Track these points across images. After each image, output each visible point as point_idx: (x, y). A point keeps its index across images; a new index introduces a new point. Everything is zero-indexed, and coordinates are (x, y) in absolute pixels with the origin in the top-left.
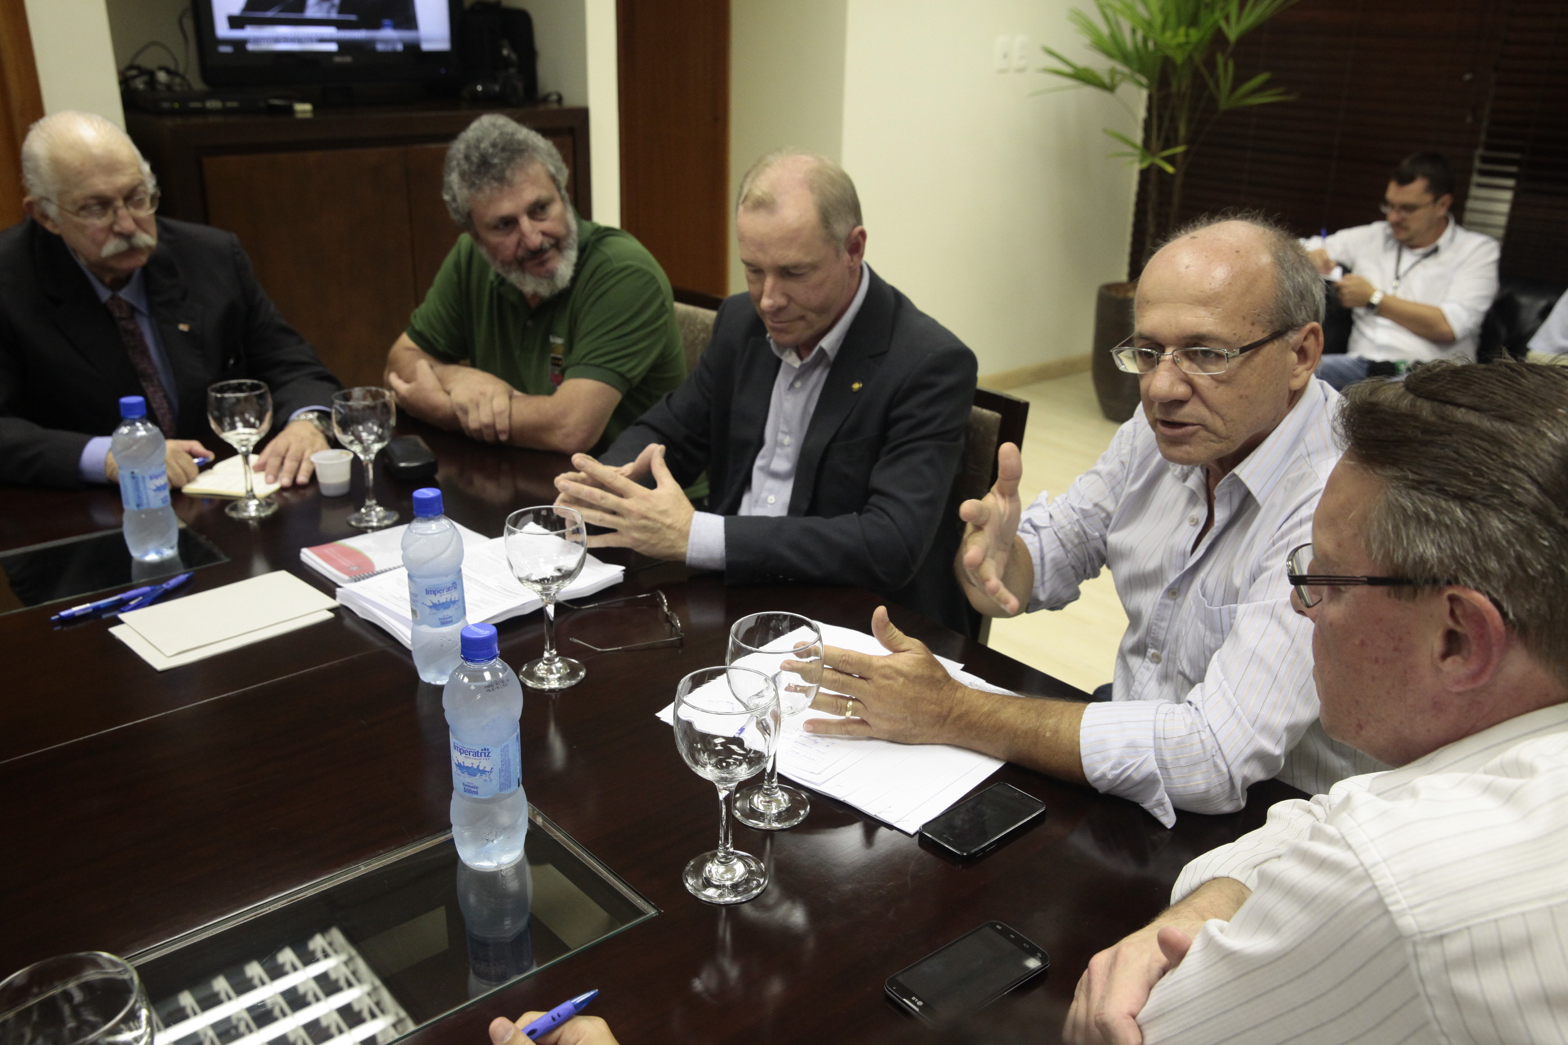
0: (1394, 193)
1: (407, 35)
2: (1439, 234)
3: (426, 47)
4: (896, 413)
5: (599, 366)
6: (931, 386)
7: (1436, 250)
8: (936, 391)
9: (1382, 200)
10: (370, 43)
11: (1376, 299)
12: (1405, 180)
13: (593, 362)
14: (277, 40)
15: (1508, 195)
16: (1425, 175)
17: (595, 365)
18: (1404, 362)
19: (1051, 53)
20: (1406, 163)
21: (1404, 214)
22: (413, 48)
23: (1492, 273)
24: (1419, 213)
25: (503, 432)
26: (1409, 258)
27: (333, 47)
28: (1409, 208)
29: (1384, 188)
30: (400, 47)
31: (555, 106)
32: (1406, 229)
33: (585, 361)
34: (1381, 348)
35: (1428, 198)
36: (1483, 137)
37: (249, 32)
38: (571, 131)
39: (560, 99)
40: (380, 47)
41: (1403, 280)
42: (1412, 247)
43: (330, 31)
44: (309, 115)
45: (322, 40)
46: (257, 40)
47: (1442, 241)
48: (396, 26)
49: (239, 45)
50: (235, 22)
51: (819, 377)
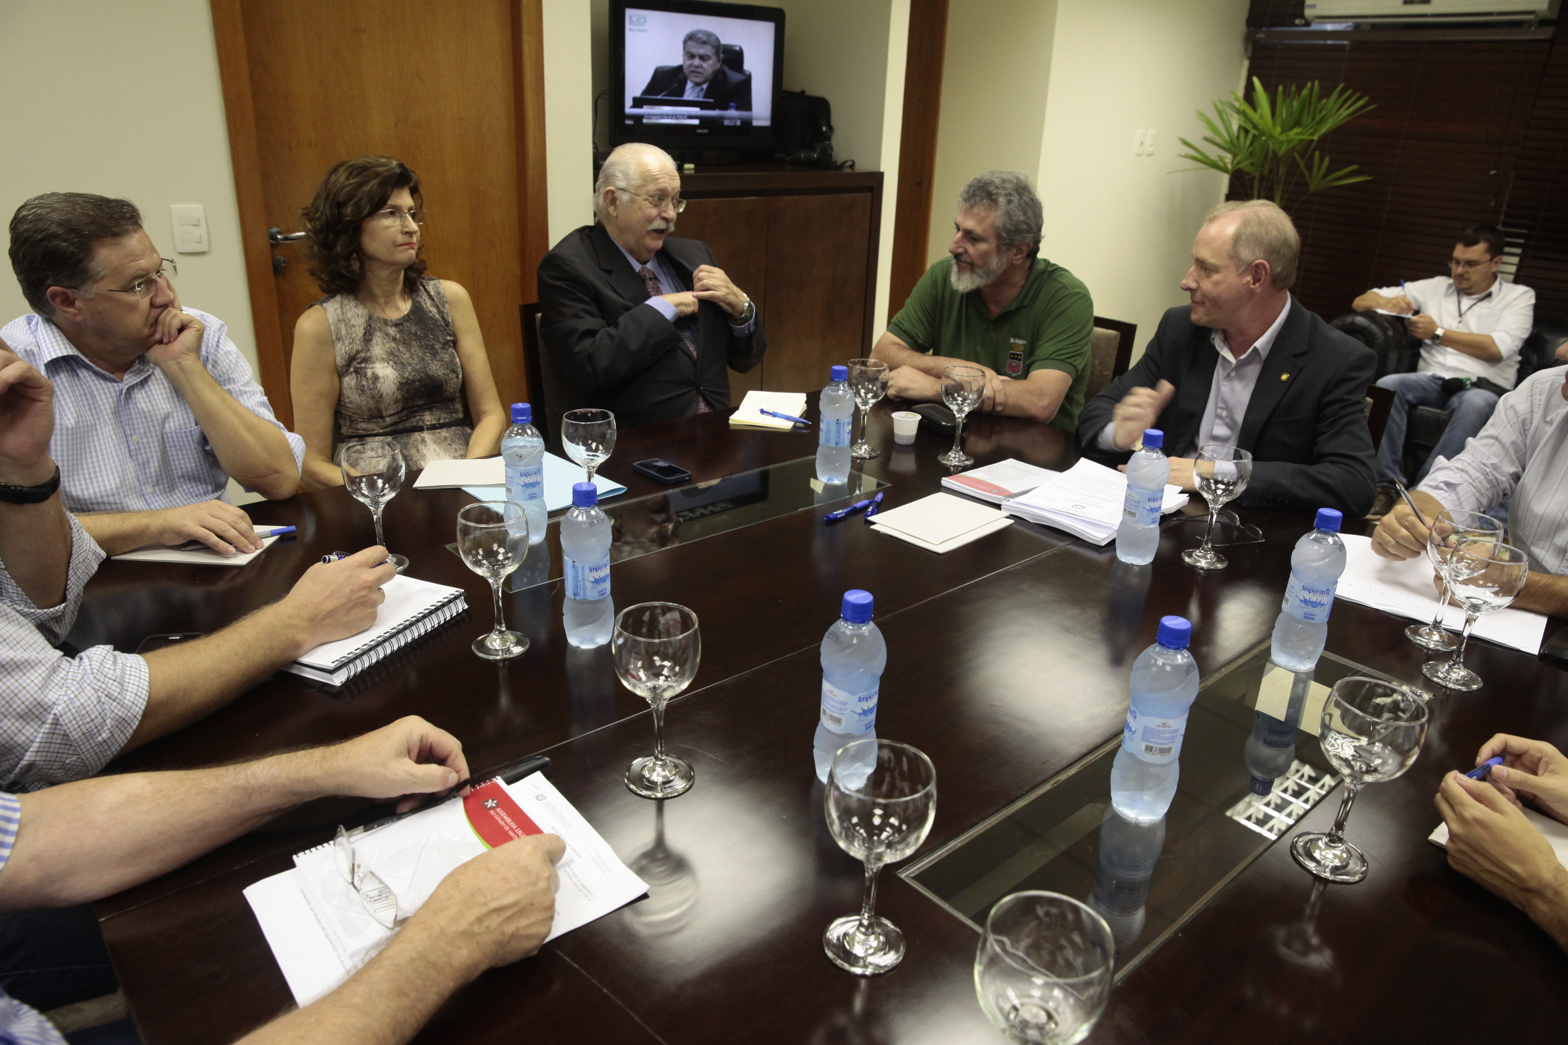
0: (1460, 252)
1: (744, 114)
2: (1491, 284)
3: (755, 123)
4: (1330, 398)
5: (1062, 360)
6: (1353, 379)
7: (1489, 295)
8: (1358, 382)
9: (1450, 257)
10: (721, 119)
11: (1439, 332)
12: (1470, 243)
13: (1058, 358)
14: (662, 116)
15: (1515, 260)
16: (1486, 240)
17: (1059, 360)
18: (1468, 379)
19: (1186, 143)
20: (1469, 232)
21: (1467, 268)
22: (747, 123)
23: (1530, 313)
24: (1479, 268)
25: (1000, 404)
26: (1466, 302)
27: (696, 122)
28: (1470, 263)
29: (1452, 248)
30: (739, 123)
31: (849, 170)
32: (1468, 279)
33: (1052, 356)
34: (1449, 369)
35: (1487, 257)
36: (1502, 217)
37: (646, 110)
38: (871, 189)
39: (852, 166)
40: (726, 123)
41: (1463, 316)
42: (1469, 294)
43: (695, 110)
44: (692, 172)
45: (690, 117)
46: (650, 116)
47: (1494, 288)
48: (737, 109)
49: (639, 118)
50: (638, 103)
51: (1253, 371)
